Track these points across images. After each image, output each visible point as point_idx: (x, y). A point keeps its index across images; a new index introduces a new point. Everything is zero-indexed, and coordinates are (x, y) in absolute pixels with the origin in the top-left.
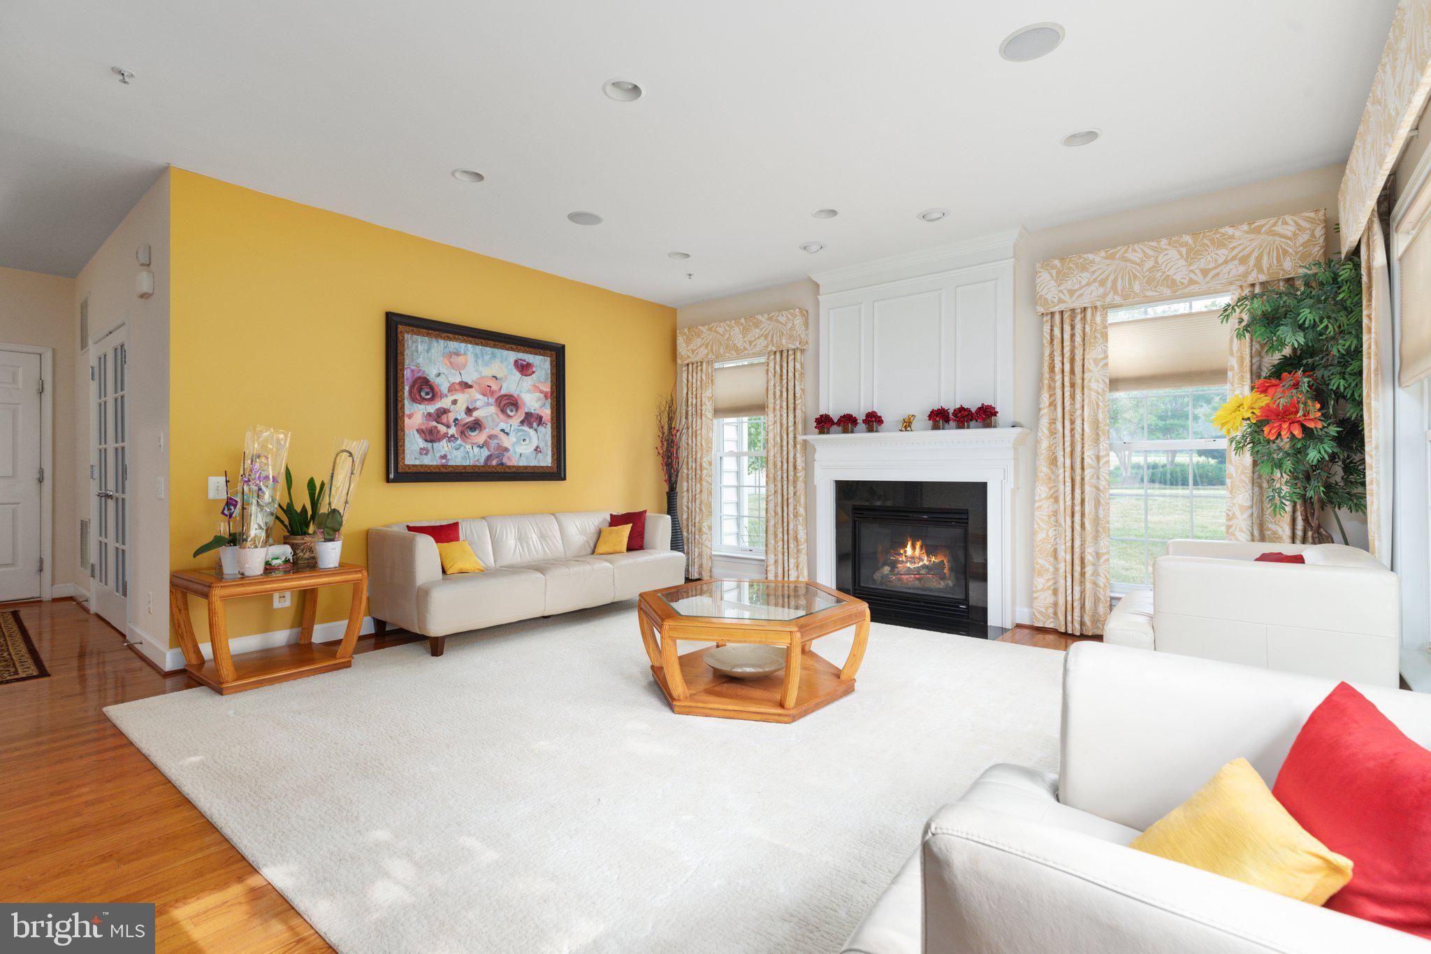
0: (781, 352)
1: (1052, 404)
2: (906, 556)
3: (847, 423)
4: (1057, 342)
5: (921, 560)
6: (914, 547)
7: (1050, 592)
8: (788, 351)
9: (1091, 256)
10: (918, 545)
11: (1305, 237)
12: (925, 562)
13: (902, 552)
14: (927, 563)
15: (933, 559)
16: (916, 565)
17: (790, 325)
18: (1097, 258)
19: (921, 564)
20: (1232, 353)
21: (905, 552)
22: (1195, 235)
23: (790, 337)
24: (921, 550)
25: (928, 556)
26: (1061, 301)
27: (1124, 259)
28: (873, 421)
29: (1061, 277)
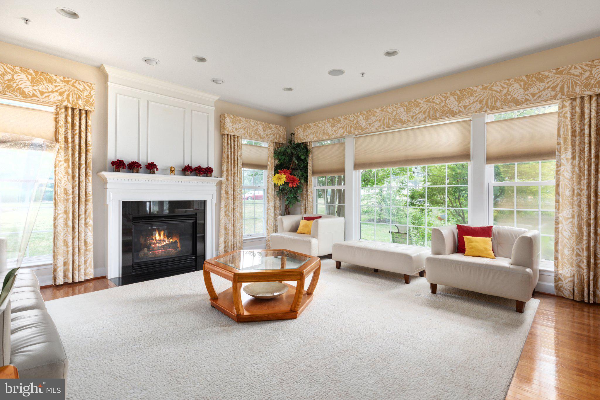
0: (73, 109)
1: (227, 170)
2: (156, 240)
3: (133, 167)
4: (229, 146)
5: (164, 241)
6: (160, 235)
7: (224, 243)
8: (80, 110)
9: (242, 119)
10: (162, 234)
11: (284, 133)
12: (167, 242)
13: (153, 238)
14: (168, 243)
15: (171, 240)
16: (162, 244)
17: (87, 93)
18: (243, 119)
19: (165, 243)
20: (269, 161)
21: (155, 238)
22: (265, 123)
23: (87, 102)
24: (164, 236)
25: (168, 239)
26: (233, 131)
27: (249, 123)
28: (151, 168)
29: (233, 123)
